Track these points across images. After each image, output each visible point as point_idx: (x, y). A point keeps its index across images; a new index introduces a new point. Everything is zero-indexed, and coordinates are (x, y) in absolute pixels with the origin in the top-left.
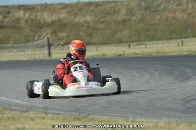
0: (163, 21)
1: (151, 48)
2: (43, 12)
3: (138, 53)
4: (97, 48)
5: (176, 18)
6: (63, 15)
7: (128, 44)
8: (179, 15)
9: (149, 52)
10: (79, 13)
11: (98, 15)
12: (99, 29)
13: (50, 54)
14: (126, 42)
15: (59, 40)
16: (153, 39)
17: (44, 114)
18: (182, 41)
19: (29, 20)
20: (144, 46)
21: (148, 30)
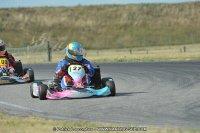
0: (165, 26)
1: (153, 53)
2: (44, 15)
3: (140, 58)
4: (98, 53)
5: (178, 24)
6: (63, 19)
7: (129, 49)
8: (182, 21)
9: (151, 58)
10: (80, 16)
11: (99, 19)
12: (100, 34)
13: (50, 58)
14: (128, 47)
16: (154, 44)
17: (44, 119)
18: (185, 48)
19: (29, 23)
20: (146, 52)
21: (150, 35)
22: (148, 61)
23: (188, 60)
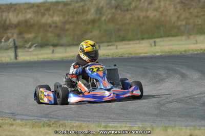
0: (134, 20)
1: (122, 48)
3: (110, 54)
4: (66, 50)
5: (148, 17)
6: (29, 15)
8: (151, 14)
9: (120, 53)
10: (46, 12)
11: (66, 15)
12: (68, 30)
13: (16, 56)
15: (26, 41)
16: (123, 39)
17: (12, 120)
18: (155, 42)
20: (115, 47)
21: (119, 30)
22: (117, 57)
23: (158, 54)
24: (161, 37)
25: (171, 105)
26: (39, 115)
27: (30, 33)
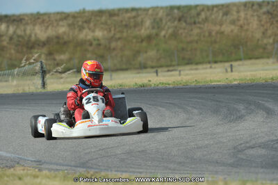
0: (204, 36)
1: (187, 75)
2: (34, 25)
3: (170, 82)
4: (111, 75)
5: (222, 33)
6: (62, 29)
7: (155, 70)
8: (227, 28)
9: (184, 81)
10: (85, 25)
11: (112, 29)
12: (114, 49)
13: (44, 85)
14: (152, 67)
15: (58, 65)
16: (189, 62)
17: (37, 170)
18: (231, 66)
19: (15, 36)
20: (178, 72)
21: (183, 49)
22: (180, 86)
23: (236, 83)
24: (240, 60)
25: (251, 152)
26: (73, 163)
27: (64, 52)
